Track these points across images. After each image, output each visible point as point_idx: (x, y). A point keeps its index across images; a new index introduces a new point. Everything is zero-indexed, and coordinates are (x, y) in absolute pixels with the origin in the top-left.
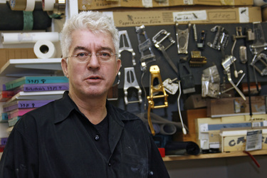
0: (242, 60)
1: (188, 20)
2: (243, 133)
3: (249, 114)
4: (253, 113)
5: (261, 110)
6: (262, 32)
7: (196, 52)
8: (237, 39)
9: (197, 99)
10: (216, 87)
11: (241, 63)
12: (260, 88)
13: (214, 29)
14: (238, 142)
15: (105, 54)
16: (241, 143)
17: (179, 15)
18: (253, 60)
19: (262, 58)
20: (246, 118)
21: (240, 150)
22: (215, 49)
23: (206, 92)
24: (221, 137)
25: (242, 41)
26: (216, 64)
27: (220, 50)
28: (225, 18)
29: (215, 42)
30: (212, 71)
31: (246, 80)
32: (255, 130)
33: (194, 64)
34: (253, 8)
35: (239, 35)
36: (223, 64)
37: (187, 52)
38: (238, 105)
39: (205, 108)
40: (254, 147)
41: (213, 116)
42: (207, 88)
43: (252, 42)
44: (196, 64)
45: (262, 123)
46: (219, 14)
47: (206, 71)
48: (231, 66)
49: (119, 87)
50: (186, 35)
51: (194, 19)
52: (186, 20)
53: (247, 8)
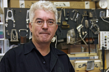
0: (86, 27)
1: (61, 6)
2: (86, 62)
3: (88, 52)
4: (90, 52)
5: (94, 51)
6: (96, 14)
7: (65, 22)
8: (84, 16)
9: (63, 45)
10: (73, 39)
11: (85, 28)
12: (94, 40)
13: (73, 11)
14: (83, 66)
15: (51, 22)
16: (84, 67)
17: (57, 4)
18: (91, 27)
19: (95, 26)
20: (87, 54)
21: (83, 70)
22: (73, 21)
23: (69, 41)
24: (75, 63)
25: (86, 18)
26: (74, 28)
27: (76, 22)
28: (78, 6)
29: (74, 17)
30: (72, 31)
31: (87, 37)
32: (91, 61)
33: (63, 28)
34: (92, 2)
35: (85, 14)
36: (77, 28)
37: (60, 22)
38: (83, 48)
39: (67, 49)
40: (90, 68)
41: (71, 53)
42: (69, 40)
43: (91, 18)
44: (64, 28)
45: (94, 57)
46: (75, 4)
47: (69, 31)
48: (81, 29)
49: (27, 38)
50: (60, 14)
51: (64, 6)
52: (60, 6)
53: (89, 2)
